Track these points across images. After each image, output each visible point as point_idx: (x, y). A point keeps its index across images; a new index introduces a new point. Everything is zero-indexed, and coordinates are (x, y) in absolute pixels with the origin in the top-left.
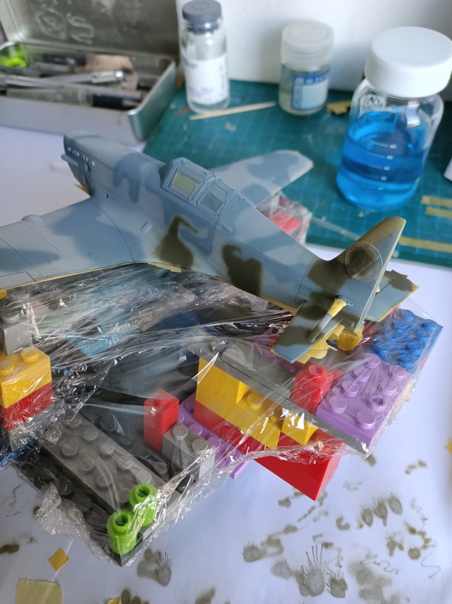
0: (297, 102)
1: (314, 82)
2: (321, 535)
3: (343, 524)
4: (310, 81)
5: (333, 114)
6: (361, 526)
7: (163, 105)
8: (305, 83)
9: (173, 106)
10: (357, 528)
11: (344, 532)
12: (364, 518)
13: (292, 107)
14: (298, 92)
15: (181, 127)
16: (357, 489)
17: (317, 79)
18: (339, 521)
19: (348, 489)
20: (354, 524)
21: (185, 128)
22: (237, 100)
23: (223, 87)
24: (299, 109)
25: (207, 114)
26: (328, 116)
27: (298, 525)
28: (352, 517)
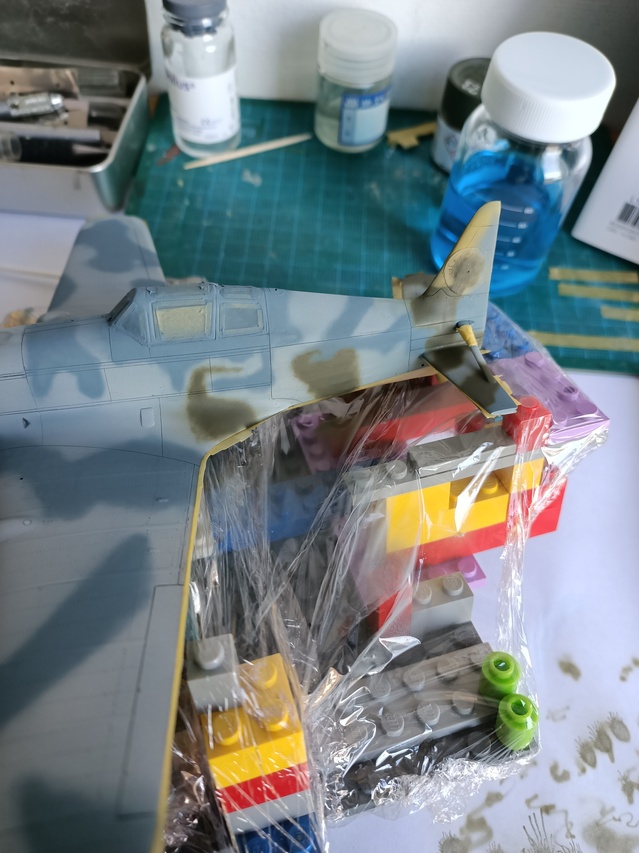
0: (348, 134)
1: (373, 103)
2: (536, 797)
3: (560, 772)
4: (367, 102)
5: (399, 147)
6: (584, 771)
7: (135, 146)
8: (360, 106)
9: (151, 147)
10: (579, 775)
11: (564, 785)
12: (584, 757)
13: (340, 140)
14: (349, 119)
15: (174, 183)
16: (564, 717)
17: (377, 99)
18: (554, 769)
19: (554, 720)
20: (574, 770)
21: (181, 183)
22: (252, 133)
23: (233, 115)
24: (351, 144)
25: (210, 159)
26: (391, 152)
27: (502, 790)
28: (569, 761)
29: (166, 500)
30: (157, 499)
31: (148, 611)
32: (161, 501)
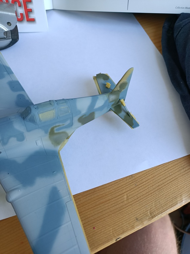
29: (56, 172)
30: (53, 172)
31: (67, 212)
32: (54, 173)
